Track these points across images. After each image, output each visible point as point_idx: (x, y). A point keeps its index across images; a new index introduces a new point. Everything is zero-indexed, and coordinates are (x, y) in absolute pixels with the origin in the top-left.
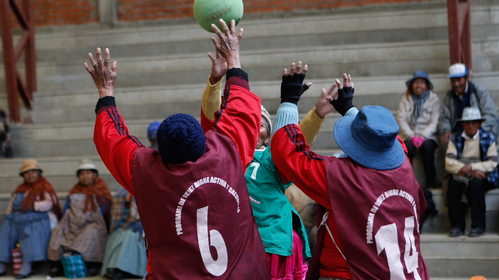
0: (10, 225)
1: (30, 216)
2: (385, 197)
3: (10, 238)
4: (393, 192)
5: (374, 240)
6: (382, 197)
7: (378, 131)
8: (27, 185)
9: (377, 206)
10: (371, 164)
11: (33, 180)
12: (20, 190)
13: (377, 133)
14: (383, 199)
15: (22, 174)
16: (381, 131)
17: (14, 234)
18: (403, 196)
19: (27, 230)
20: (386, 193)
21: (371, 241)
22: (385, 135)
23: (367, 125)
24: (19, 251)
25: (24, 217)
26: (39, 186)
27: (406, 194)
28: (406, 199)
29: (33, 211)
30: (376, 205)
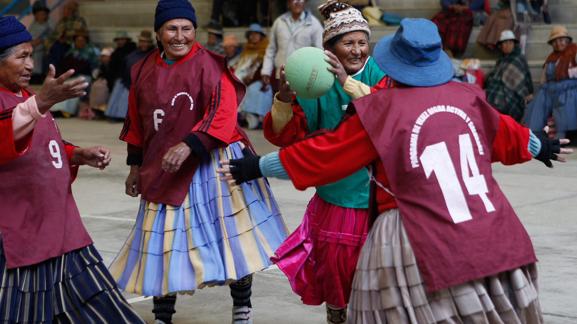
0: (545, 95)
1: (565, 84)
2: (428, 113)
3: (545, 108)
4: (438, 108)
5: (420, 163)
6: (425, 114)
7: (414, 42)
8: (557, 53)
9: (419, 125)
10: (406, 79)
11: (561, 48)
12: (551, 59)
13: (412, 45)
14: (426, 116)
15: (551, 42)
16: (416, 42)
17: (548, 104)
18: (453, 112)
19: (562, 99)
20: (428, 110)
21: (417, 164)
22: (421, 46)
23: (402, 36)
24: (553, 120)
25: (559, 85)
26: (570, 52)
27: (455, 109)
28: (456, 115)
29: (567, 77)
30: (417, 125)
